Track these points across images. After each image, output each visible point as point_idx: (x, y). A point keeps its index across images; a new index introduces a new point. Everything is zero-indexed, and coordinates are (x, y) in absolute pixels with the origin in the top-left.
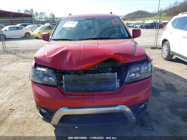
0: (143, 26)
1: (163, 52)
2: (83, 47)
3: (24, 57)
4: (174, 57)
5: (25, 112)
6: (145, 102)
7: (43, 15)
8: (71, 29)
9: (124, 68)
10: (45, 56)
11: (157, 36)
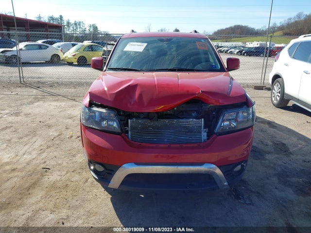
0: (244, 51)
1: (273, 95)
2: (157, 81)
3: (53, 94)
4: (290, 104)
5: (65, 172)
6: (242, 162)
7: (78, 27)
8: (137, 54)
9: (214, 113)
10: (105, 91)
11: (264, 69)
